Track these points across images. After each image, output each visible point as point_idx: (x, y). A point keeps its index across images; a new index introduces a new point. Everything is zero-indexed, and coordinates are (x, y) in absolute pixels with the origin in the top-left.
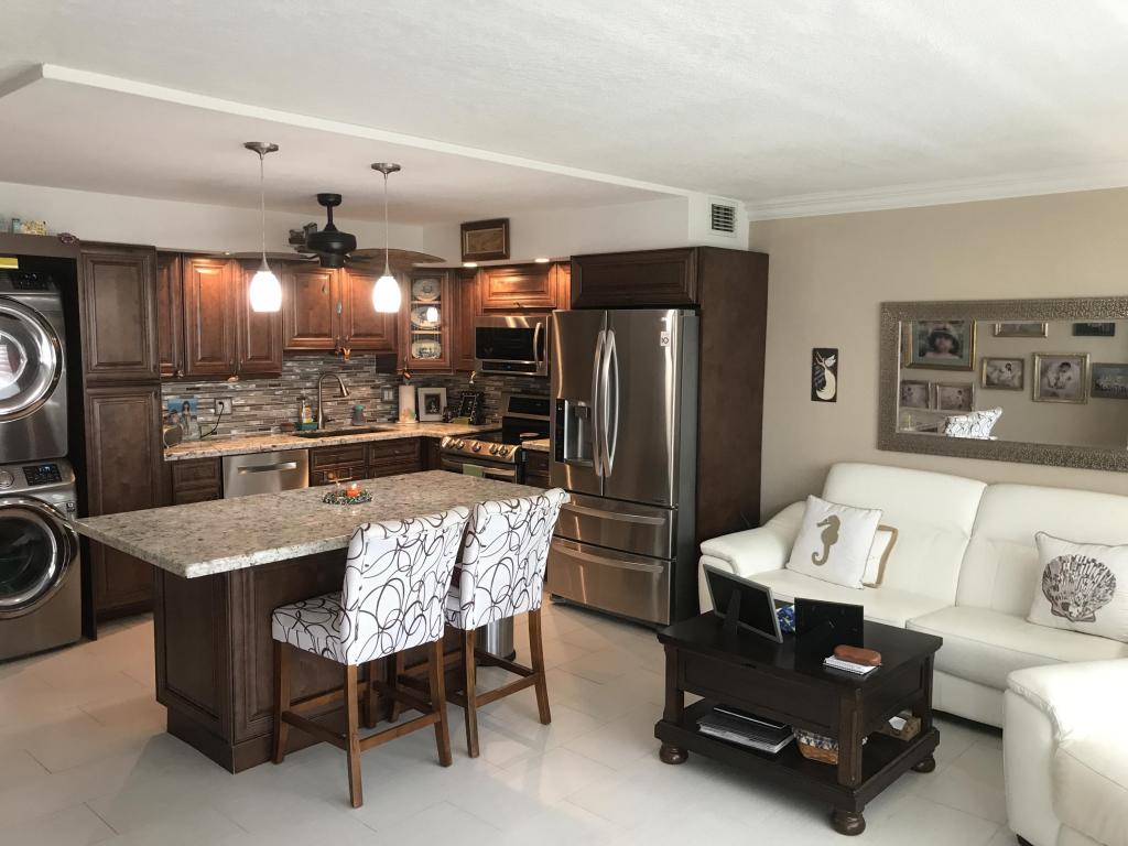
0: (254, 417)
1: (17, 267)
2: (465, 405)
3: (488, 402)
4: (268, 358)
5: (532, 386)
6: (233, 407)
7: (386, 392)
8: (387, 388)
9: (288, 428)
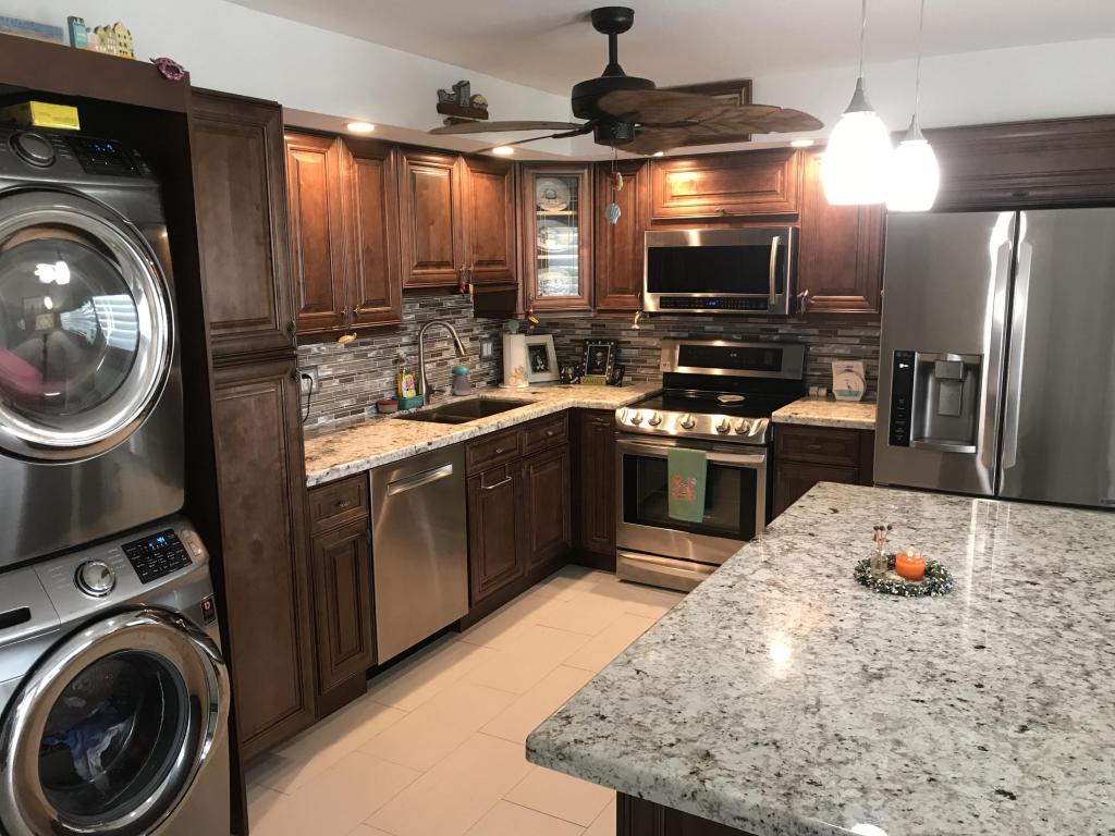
0: (344, 395)
1: (78, 128)
2: (593, 358)
3: (625, 352)
4: (384, 303)
5: (708, 328)
6: (320, 381)
7: (485, 345)
8: (485, 339)
9: (388, 408)
